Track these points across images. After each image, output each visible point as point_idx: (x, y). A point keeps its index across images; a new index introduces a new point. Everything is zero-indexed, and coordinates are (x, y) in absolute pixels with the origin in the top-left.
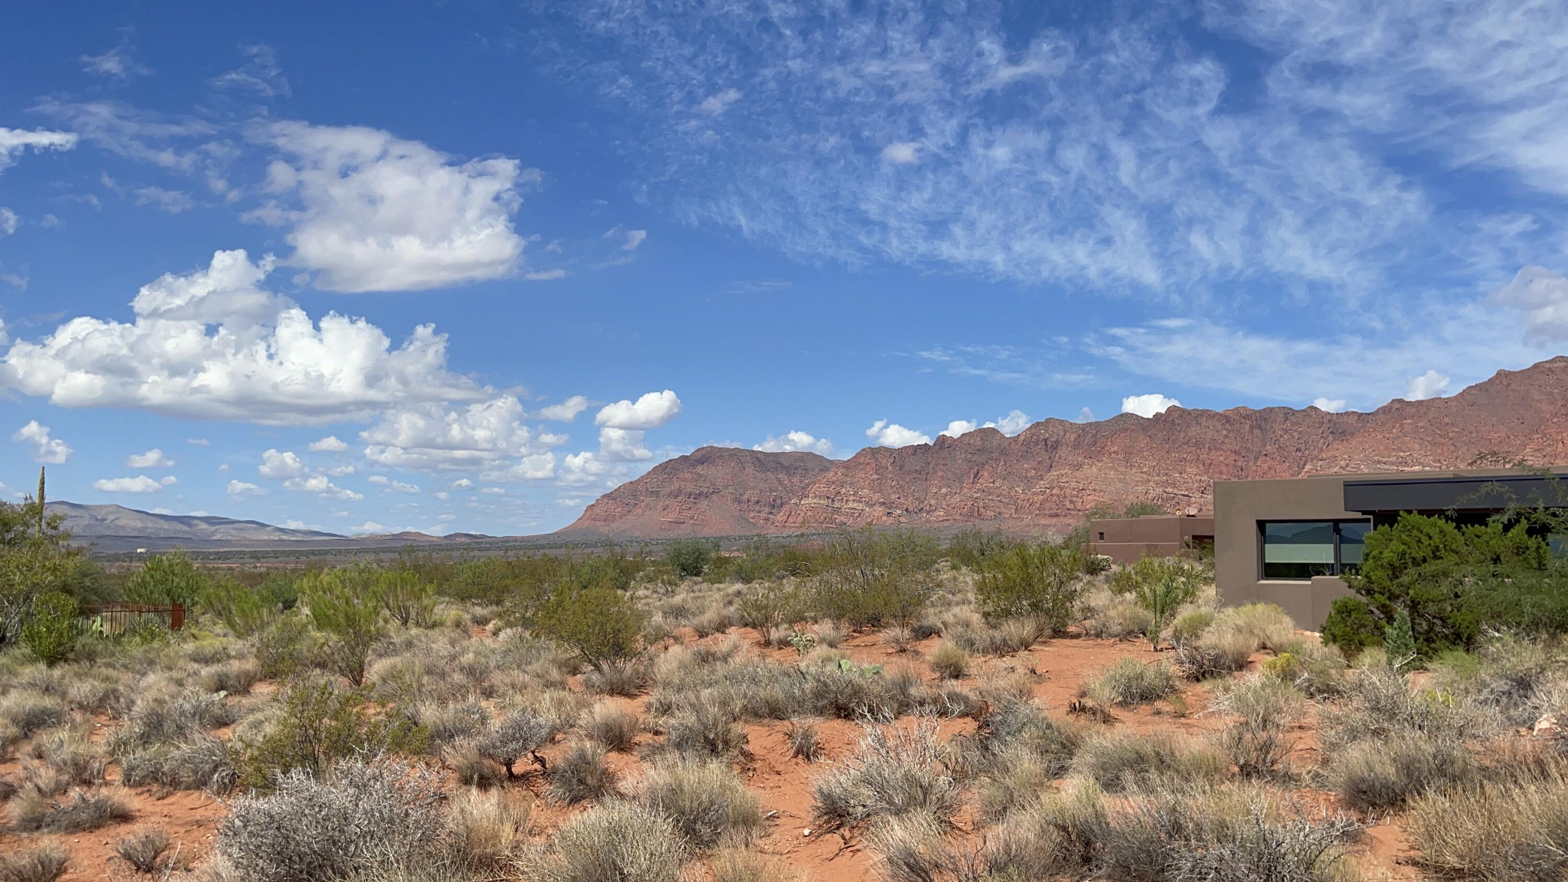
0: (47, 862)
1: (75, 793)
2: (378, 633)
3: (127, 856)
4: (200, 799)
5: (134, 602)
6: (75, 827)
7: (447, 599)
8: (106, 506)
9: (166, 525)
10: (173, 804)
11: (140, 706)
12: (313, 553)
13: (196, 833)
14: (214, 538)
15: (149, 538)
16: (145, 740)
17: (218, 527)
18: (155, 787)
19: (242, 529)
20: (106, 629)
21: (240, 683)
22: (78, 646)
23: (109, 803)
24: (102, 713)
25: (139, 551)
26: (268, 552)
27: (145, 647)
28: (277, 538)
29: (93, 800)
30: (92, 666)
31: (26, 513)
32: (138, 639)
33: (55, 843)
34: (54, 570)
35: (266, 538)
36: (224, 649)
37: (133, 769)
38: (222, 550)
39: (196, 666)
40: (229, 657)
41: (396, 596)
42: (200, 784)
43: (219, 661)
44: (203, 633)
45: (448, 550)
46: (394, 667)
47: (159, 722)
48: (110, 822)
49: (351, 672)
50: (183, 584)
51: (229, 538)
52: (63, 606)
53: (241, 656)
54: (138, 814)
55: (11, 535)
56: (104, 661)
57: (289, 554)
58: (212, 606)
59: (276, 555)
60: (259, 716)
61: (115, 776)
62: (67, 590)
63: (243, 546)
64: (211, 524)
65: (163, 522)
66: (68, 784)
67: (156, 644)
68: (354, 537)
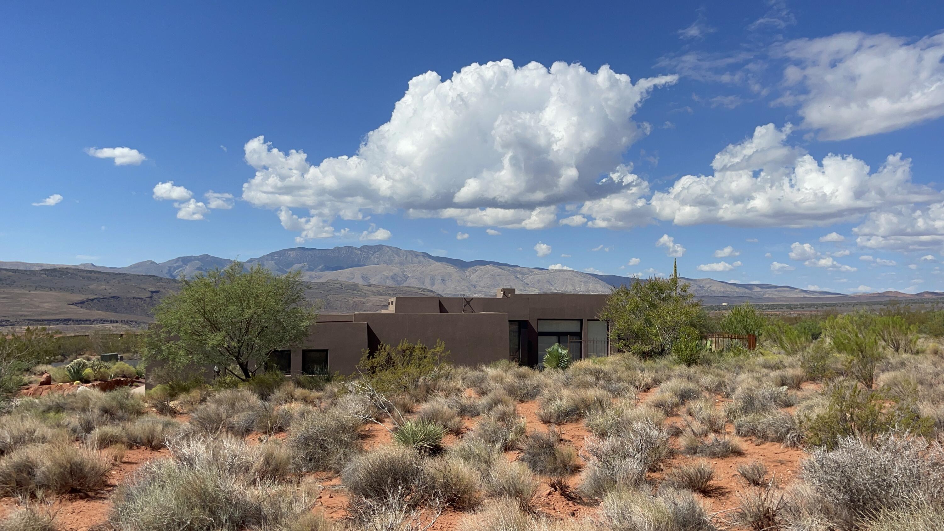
0: (702, 471)
1: (712, 436)
2: (879, 355)
3: (744, 475)
4: (780, 448)
5: (727, 333)
6: (714, 455)
7: (924, 335)
8: (705, 279)
9: (737, 290)
10: (765, 449)
11: (739, 391)
12: (826, 305)
13: (780, 468)
14: (765, 296)
15: (729, 297)
16: (745, 410)
17: (766, 290)
18: (754, 438)
19: (780, 291)
20: (713, 347)
21: (793, 382)
22: (701, 356)
23: (730, 444)
24: (719, 394)
25: (723, 304)
26: (797, 305)
27: (736, 358)
28: (802, 296)
29: (722, 442)
30: (710, 368)
31: (671, 283)
32: (731, 354)
33: (706, 463)
34: (686, 314)
35: (796, 296)
36: (781, 362)
37: (740, 427)
38: (769, 304)
39: (766, 370)
40: (785, 367)
41: (890, 333)
42: (780, 439)
43: (778, 368)
44: (766, 352)
45: (919, 303)
46: (895, 378)
47: (751, 401)
48: (731, 455)
49: (864, 380)
50: (752, 323)
51: (774, 296)
52: (692, 334)
53: (792, 366)
54: (746, 452)
55: (664, 295)
56: (716, 365)
57: (810, 306)
58: (771, 336)
59: (802, 306)
60: (810, 402)
61: (732, 429)
62: (693, 325)
63: (781, 301)
64: (762, 288)
65: (735, 287)
66: (707, 431)
67: (742, 357)
68: (853, 295)
